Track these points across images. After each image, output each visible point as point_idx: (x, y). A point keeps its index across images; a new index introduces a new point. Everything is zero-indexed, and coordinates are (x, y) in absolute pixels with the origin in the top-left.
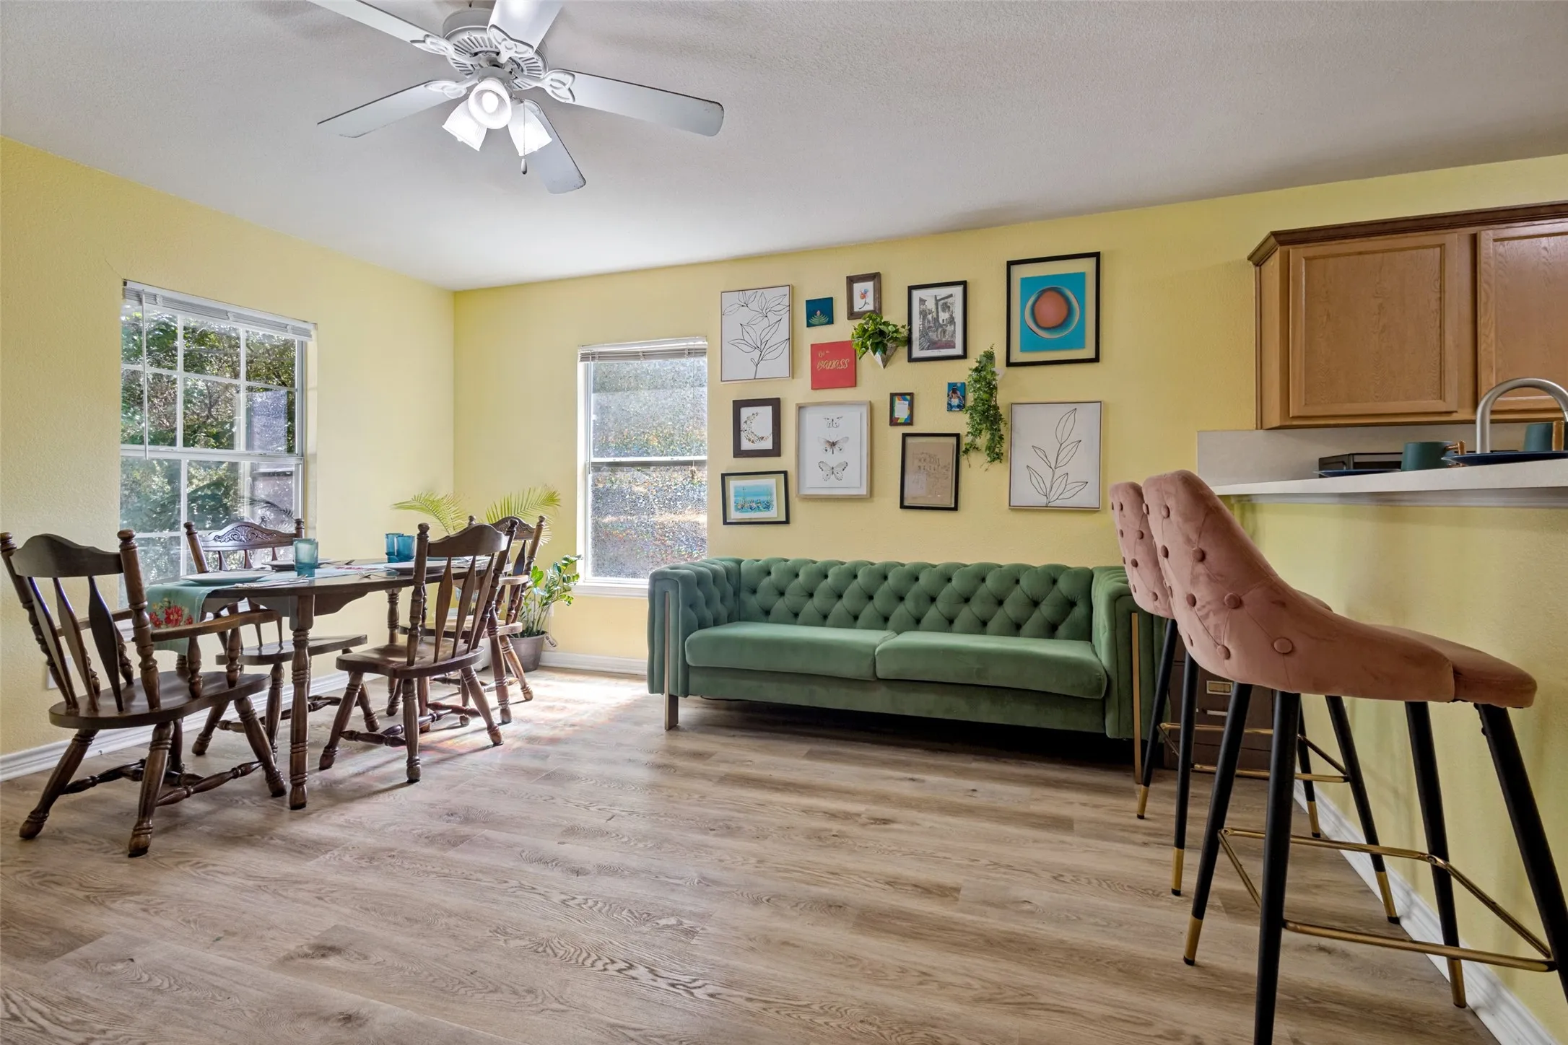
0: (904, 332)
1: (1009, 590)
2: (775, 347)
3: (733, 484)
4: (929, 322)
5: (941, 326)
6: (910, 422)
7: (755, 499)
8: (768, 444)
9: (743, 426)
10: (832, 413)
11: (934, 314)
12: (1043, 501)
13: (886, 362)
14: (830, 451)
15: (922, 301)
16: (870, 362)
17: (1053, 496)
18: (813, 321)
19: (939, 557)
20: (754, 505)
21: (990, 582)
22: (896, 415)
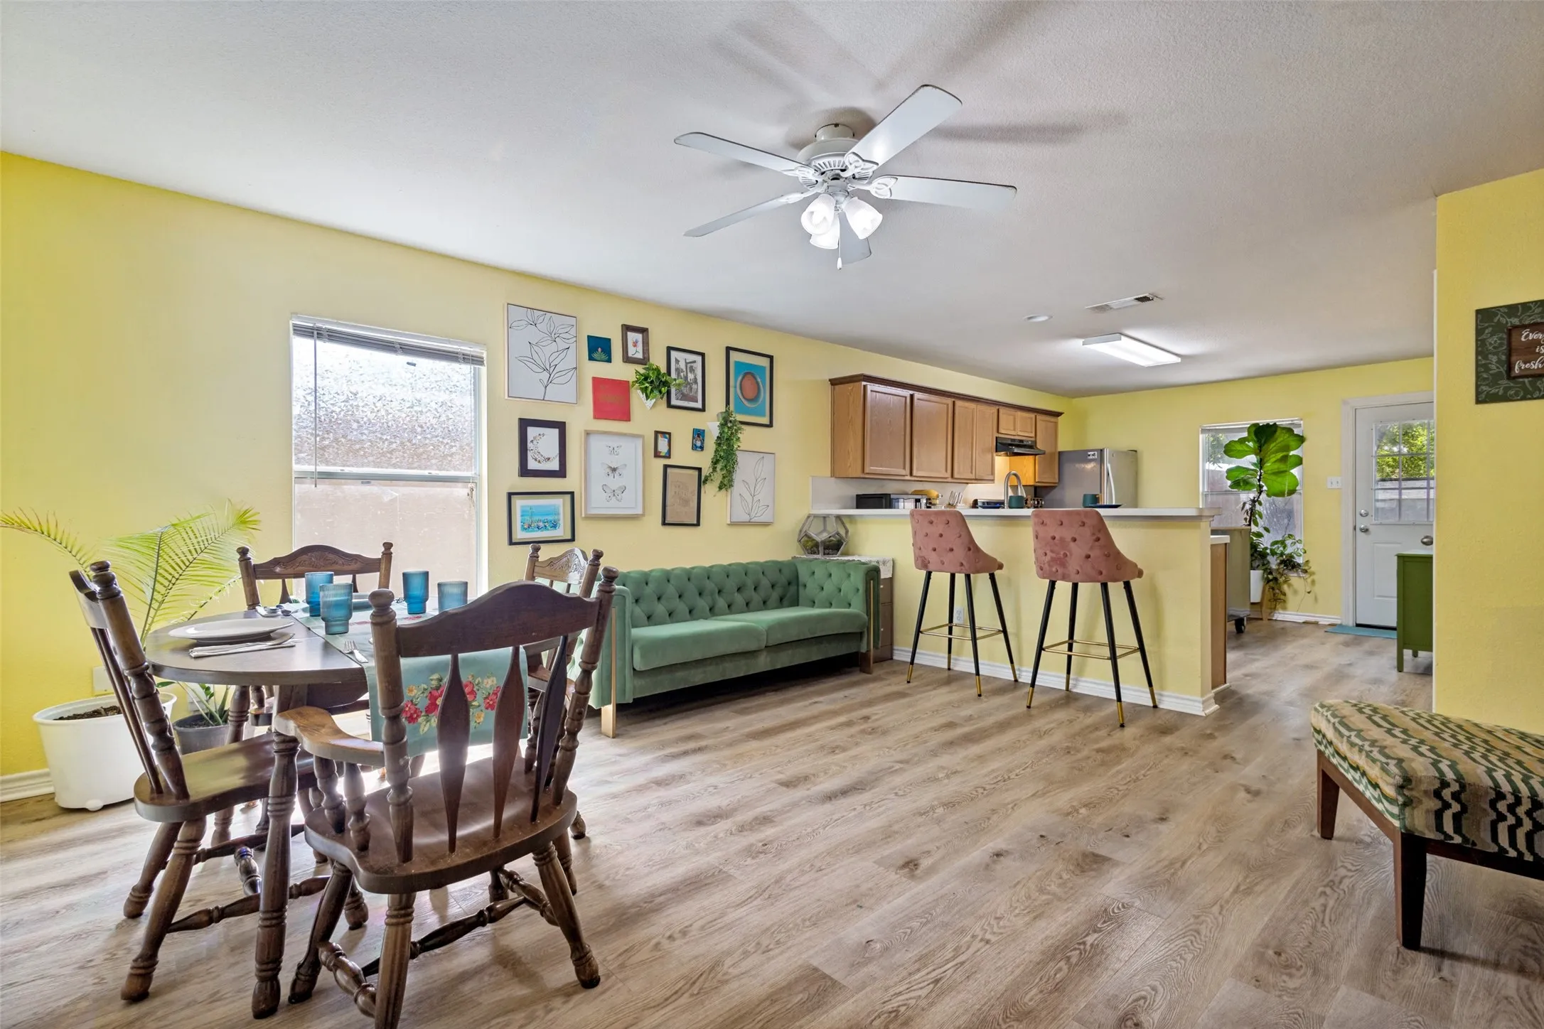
2: (564, 373)
3: (518, 503)
6: (668, 456)
7: (542, 518)
8: (554, 466)
9: (530, 445)
10: (614, 442)
12: (746, 518)
13: (653, 405)
14: (612, 475)
16: (639, 401)
17: (753, 514)
18: (595, 355)
20: (541, 524)
22: (659, 449)
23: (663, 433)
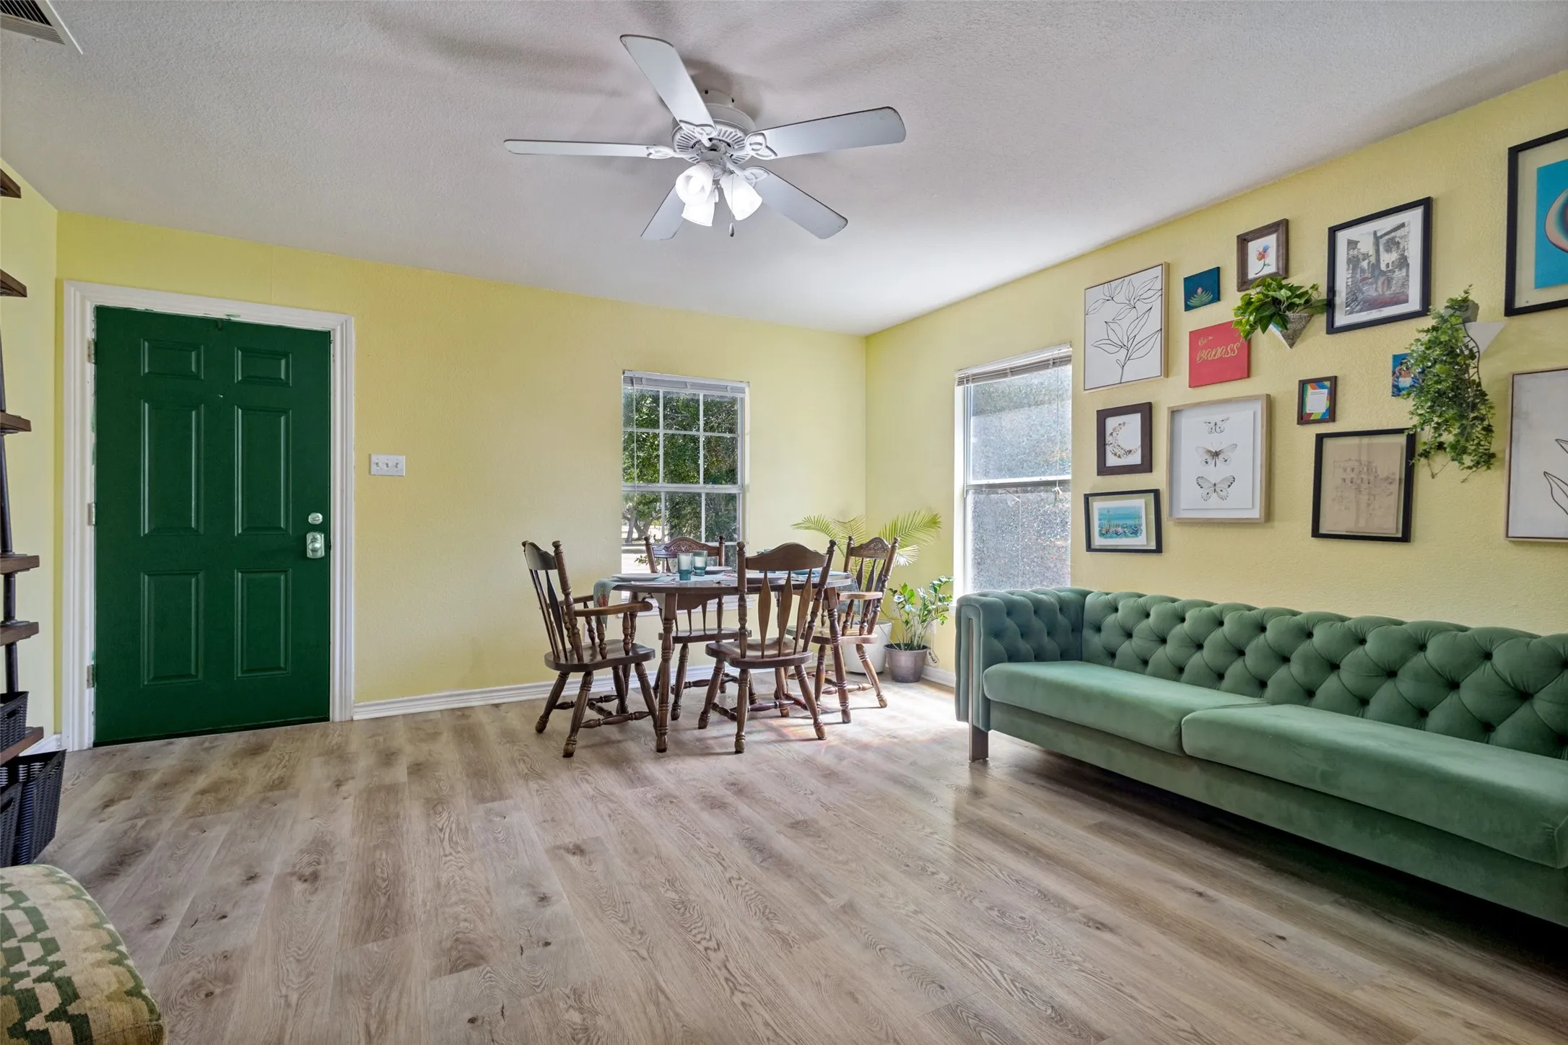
0: (1322, 294)
1: (1468, 667)
2: (1147, 339)
3: (1097, 506)
4: (1363, 271)
5: (1383, 273)
6: (1331, 415)
7: (1121, 522)
8: (1136, 459)
9: (1109, 439)
10: (1216, 415)
11: (1373, 259)
13: (1292, 340)
14: (1211, 462)
15: (1352, 244)
16: (1270, 340)
18: (1193, 302)
19: (1355, 609)
20: (1120, 530)
21: (1433, 652)
22: (1309, 409)
23: (1318, 382)
